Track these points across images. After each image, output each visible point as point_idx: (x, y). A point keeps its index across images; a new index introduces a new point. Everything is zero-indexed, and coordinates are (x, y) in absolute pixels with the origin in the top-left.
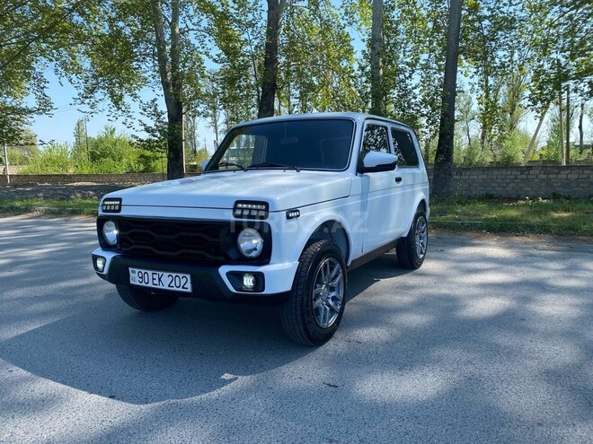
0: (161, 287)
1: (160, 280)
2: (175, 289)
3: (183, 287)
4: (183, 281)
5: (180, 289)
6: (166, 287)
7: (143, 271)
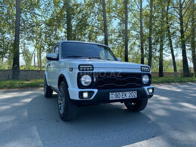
0: (126, 98)
1: (125, 95)
2: (131, 97)
3: (134, 96)
4: (134, 94)
5: (133, 97)
6: (128, 97)
7: (117, 93)
